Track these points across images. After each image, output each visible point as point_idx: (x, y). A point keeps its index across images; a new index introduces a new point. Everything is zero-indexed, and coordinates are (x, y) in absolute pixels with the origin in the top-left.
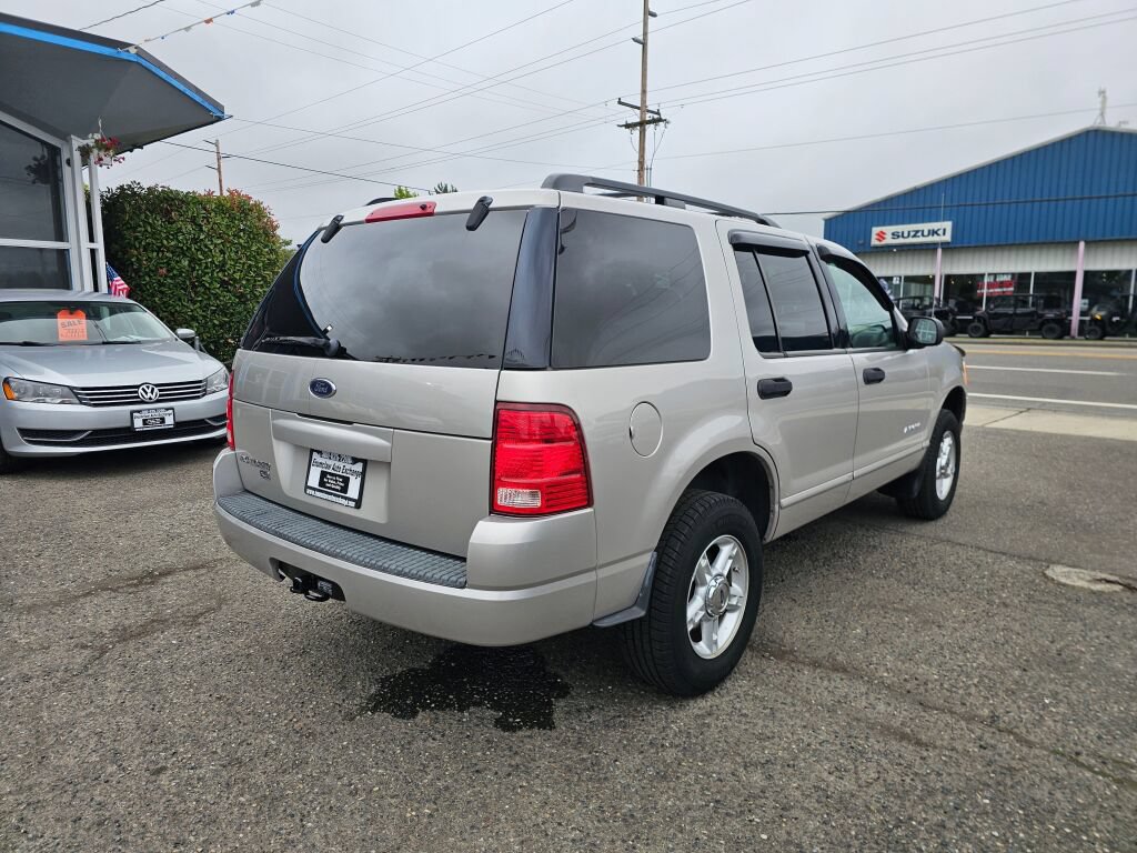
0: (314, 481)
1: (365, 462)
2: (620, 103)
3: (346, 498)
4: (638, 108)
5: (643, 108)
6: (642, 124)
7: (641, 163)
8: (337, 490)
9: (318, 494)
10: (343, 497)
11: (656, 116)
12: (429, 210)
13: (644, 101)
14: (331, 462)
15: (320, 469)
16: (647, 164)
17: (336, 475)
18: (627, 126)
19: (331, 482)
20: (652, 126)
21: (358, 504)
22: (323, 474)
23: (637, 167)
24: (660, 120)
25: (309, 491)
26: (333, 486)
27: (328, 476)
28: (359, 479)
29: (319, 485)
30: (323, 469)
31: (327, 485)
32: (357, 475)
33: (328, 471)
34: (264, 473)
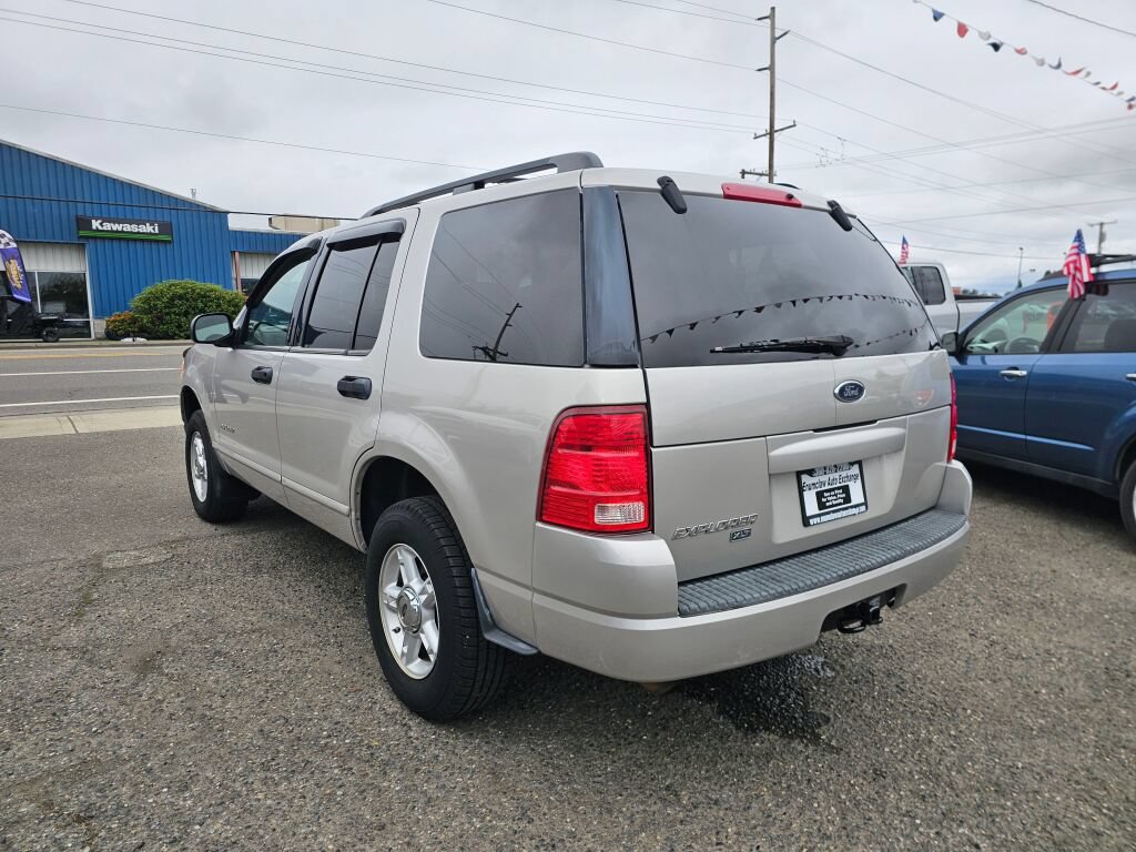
0: (812, 508)
1: (859, 462)
3: (855, 506)
8: (840, 504)
9: (824, 518)
10: (849, 508)
12: (793, 201)
14: (824, 478)
15: (813, 492)
17: (833, 490)
19: (830, 499)
21: (866, 506)
22: (820, 495)
25: (812, 521)
26: (835, 502)
27: (826, 494)
28: (859, 481)
29: (820, 509)
30: (819, 489)
31: (828, 504)
32: (854, 477)
33: (823, 488)
34: (740, 534)
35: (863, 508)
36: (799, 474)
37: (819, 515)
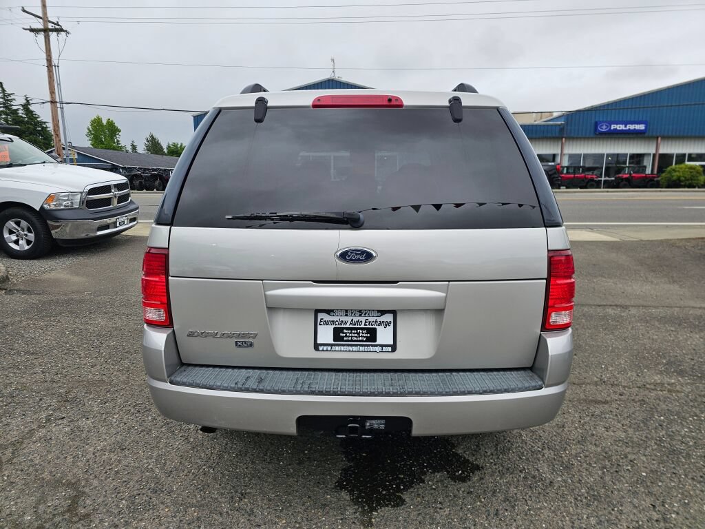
0: (326, 338)
1: (394, 313)
2: (24, 11)
3: (377, 346)
4: (41, 18)
5: (44, 18)
6: (46, 31)
7: (49, 60)
8: (361, 341)
9: (337, 348)
10: (372, 346)
11: (57, 27)
12: (394, 103)
13: (45, 13)
14: (346, 319)
15: (331, 328)
16: (55, 61)
17: (357, 329)
18: (32, 30)
19: (350, 335)
20: (55, 33)
21: (394, 348)
22: (338, 330)
23: (45, 62)
24: (62, 30)
25: (321, 348)
26: (354, 339)
27: (345, 331)
28: (391, 328)
29: (334, 341)
30: (337, 326)
31: (345, 339)
32: (386, 324)
33: (345, 326)
34: (244, 342)
35: (389, 349)
36: (317, 312)
37: (331, 345)
